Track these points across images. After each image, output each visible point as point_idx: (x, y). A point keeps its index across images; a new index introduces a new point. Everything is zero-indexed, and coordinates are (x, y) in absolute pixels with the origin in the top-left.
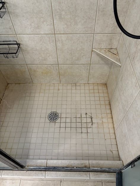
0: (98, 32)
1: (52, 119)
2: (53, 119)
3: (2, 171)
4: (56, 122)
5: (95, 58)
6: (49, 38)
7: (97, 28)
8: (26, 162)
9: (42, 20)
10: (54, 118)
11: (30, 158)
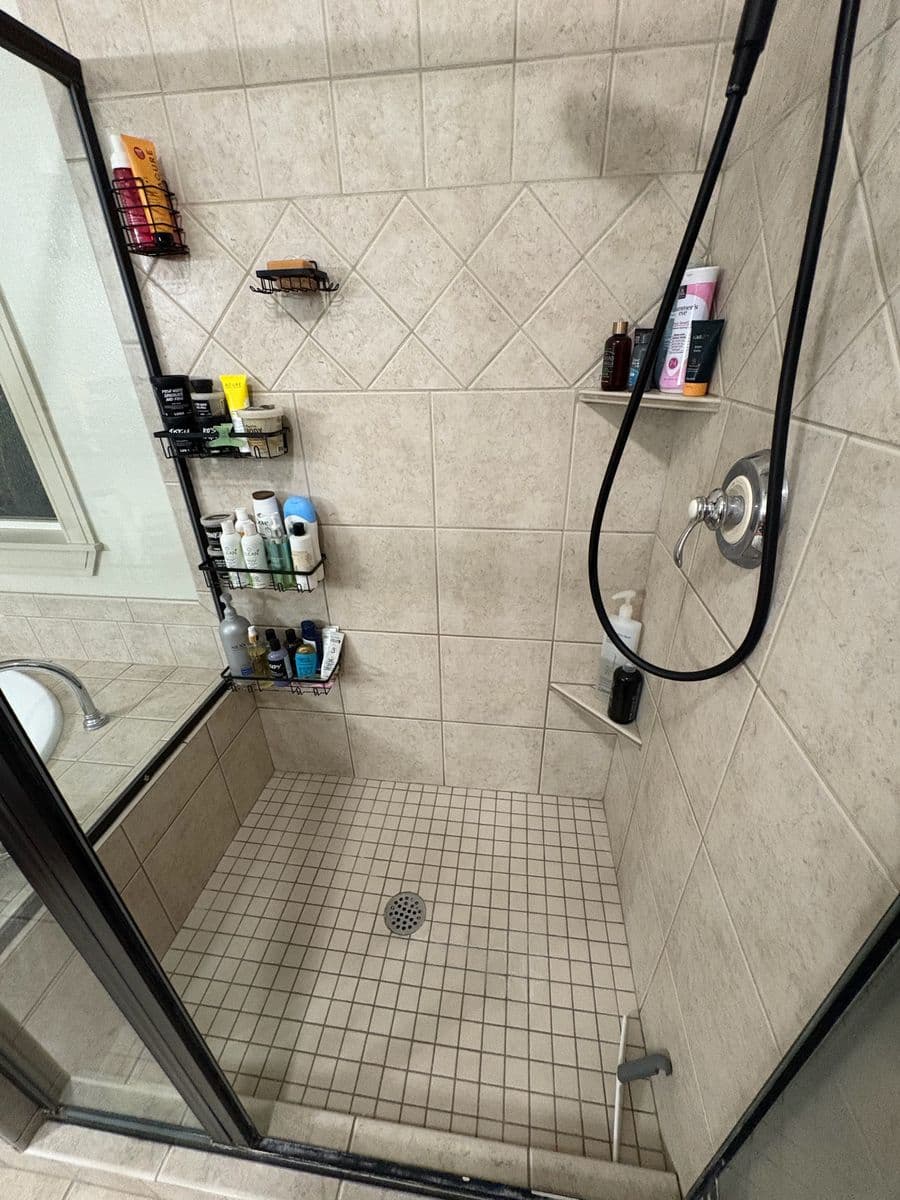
0: (565, 636)
1: (400, 923)
2: (405, 923)
3: (166, 1147)
4: (413, 936)
5: (558, 711)
6: (422, 642)
7: (560, 626)
8: (267, 1115)
9: (407, 597)
10: (408, 920)
11: (290, 1097)
